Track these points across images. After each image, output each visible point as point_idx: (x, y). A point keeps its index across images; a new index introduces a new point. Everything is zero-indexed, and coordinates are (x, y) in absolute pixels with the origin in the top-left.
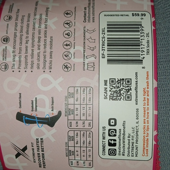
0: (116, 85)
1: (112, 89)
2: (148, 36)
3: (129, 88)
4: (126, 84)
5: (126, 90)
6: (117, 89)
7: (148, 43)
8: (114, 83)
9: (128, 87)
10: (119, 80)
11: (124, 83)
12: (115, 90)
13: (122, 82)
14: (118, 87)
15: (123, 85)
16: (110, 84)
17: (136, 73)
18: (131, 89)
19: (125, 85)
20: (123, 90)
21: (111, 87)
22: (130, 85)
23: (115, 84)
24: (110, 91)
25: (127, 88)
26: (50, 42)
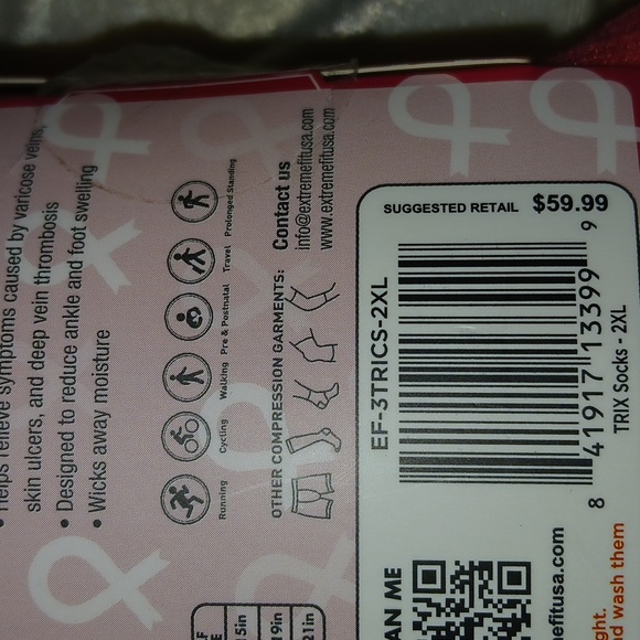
0: (448, 595)
1: (425, 616)
2: (621, 325)
3: (518, 611)
4: (501, 591)
5: (504, 621)
6: (453, 618)
7: (622, 367)
8: (438, 586)
9: (512, 604)
10: (462, 571)
11: (493, 585)
12: (441, 621)
13: (478, 583)
14: (460, 609)
15: (486, 595)
16: (416, 590)
17: (557, 534)
18: (527, 618)
19: (495, 597)
20: (488, 622)
21: (423, 607)
22: (524, 598)
23: (442, 590)
24: (417, 626)
25: (507, 613)
26: (97, 360)
